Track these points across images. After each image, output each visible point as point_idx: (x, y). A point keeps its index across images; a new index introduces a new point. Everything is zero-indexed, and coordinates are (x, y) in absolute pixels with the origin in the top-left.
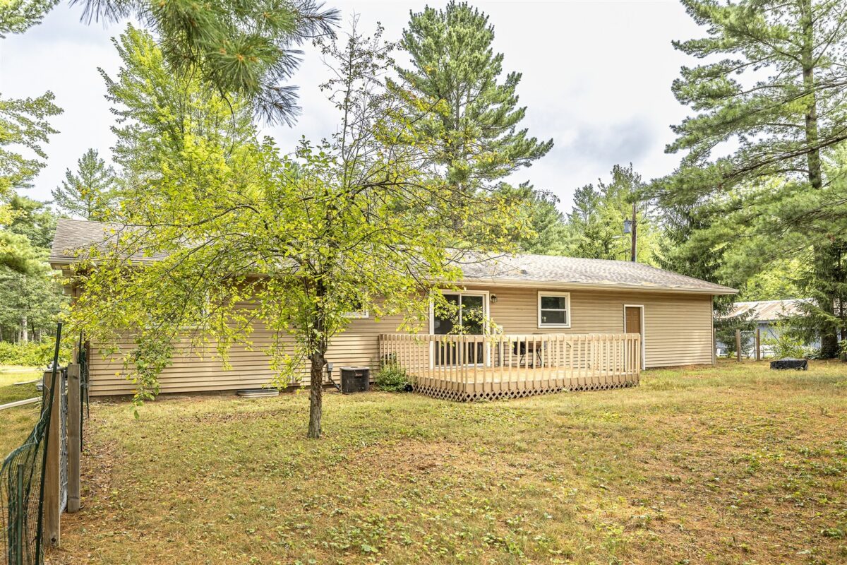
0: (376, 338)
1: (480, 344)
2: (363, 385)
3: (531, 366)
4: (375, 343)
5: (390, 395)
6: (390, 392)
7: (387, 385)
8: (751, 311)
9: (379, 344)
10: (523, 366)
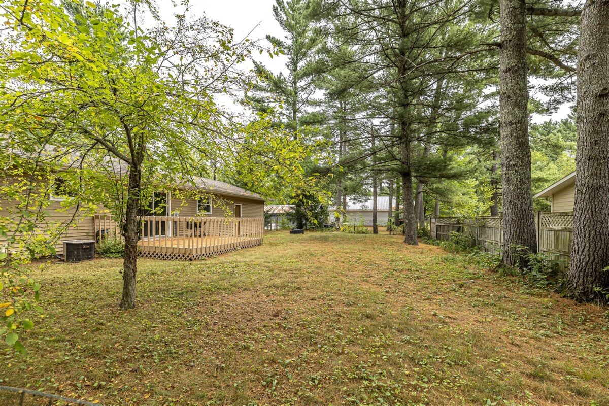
0: (91, 218)
1: (163, 223)
2: (91, 255)
3: (200, 236)
4: (90, 221)
5: (115, 260)
6: (116, 258)
7: (112, 253)
8: (271, 209)
9: (94, 223)
10: (195, 236)
